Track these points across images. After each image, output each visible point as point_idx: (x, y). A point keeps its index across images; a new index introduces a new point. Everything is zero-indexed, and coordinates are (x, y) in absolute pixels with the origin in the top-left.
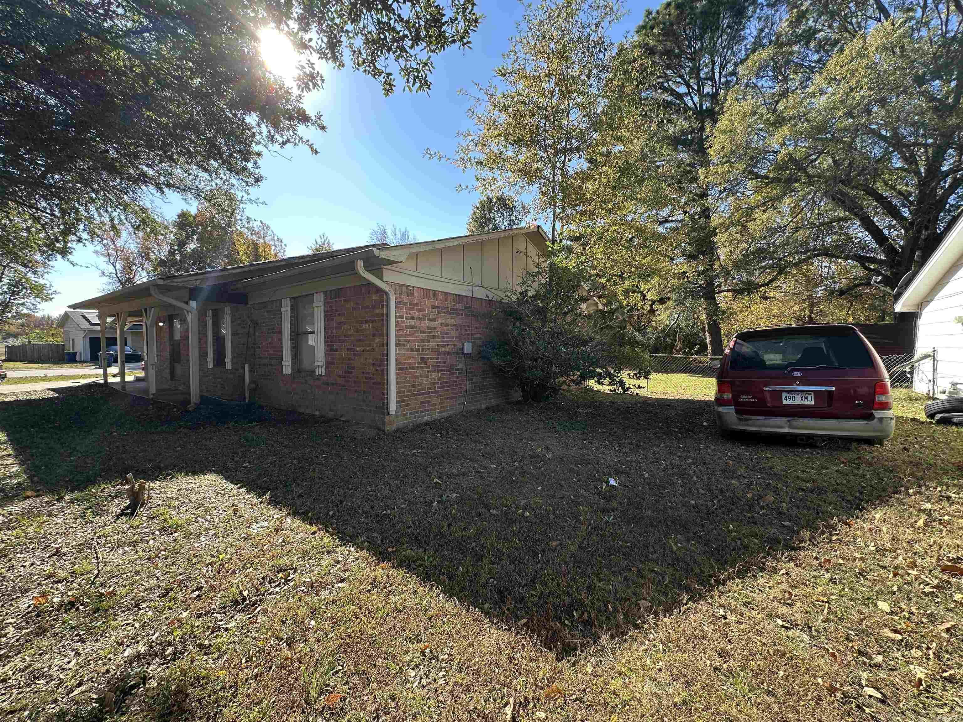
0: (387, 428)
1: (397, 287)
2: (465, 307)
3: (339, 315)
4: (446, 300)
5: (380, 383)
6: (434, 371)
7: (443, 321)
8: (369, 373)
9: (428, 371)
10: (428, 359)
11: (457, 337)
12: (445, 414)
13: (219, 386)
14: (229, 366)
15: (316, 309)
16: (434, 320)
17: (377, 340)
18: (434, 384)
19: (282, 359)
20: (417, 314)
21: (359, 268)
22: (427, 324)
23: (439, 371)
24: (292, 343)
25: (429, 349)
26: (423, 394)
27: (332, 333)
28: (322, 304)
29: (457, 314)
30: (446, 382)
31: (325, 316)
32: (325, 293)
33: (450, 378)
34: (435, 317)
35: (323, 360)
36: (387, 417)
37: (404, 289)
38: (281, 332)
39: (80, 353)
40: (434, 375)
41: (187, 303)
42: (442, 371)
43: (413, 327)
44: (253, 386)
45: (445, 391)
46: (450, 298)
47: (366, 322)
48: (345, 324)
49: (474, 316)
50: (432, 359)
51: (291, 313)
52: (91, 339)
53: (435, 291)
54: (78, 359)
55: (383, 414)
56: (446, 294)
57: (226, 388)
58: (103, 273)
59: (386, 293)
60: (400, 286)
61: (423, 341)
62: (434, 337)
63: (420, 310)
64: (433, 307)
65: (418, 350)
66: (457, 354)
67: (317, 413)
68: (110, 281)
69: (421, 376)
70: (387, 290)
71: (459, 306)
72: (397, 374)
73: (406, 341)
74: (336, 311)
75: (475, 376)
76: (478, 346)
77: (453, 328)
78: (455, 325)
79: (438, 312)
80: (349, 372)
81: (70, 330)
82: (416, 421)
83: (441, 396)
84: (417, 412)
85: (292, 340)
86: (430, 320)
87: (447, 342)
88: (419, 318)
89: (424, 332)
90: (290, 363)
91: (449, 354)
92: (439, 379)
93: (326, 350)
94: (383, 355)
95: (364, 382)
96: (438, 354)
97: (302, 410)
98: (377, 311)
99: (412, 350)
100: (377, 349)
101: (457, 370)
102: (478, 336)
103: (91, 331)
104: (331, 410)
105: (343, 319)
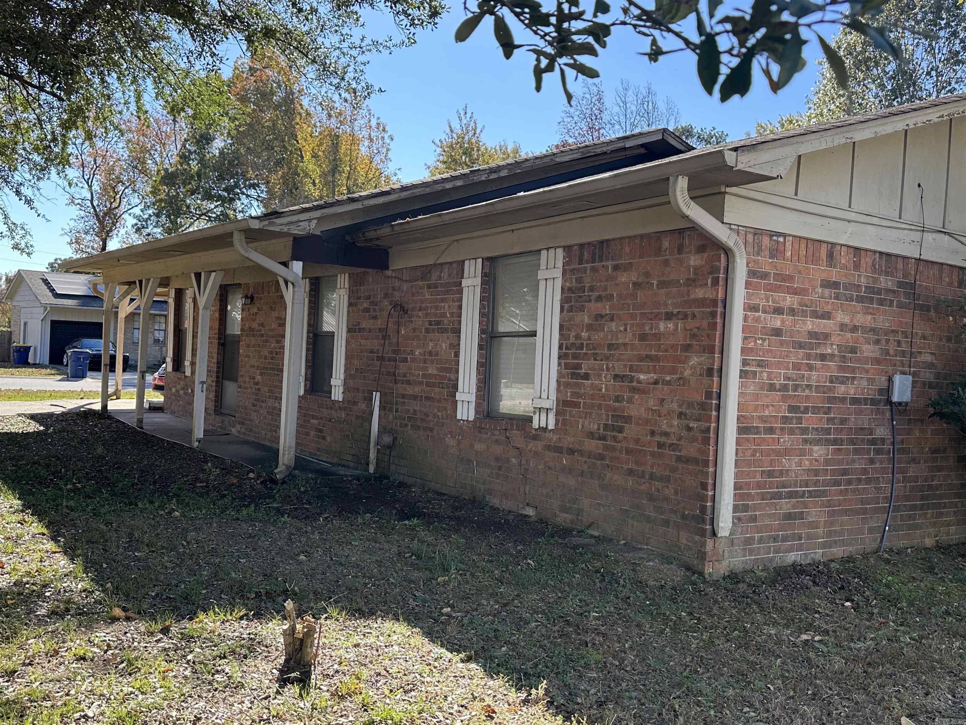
0: (708, 570)
1: (750, 237)
2: (900, 284)
3: (599, 299)
4: (857, 266)
5: (696, 461)
6: (818, 442)
7: (847, 320)
8: (666, 434)
9: (805, 441)
10: (807, 409)
11: (877, 361)
12: (838, 552)
13: (312, 433)
14: (337, 394)
15: (542, 284)
16: (827, 316)
17: (694, 360)
18: (816, 472)
19: (456, 387)
20: (789, 300)
21: (678, 193)
22: (810, 324)
23: (828, 442)
24: (480, 356)
25: (809, 387)
26: (790, 495)
27: (578, 337)
28: (558, 273)
29: (881, 302)
30: (845, 472)
31: (564, 301)
32: (567, 249)
33: (853, 461)
34: (828, 308)
35: (553, 396)
36: (710, 543)
37: (766, 241)
38: (457, 331)
39: (35, 349)
40: (818, 451)
41: (285, 264)
42: (835, 442)
43: (777, 332)
44: (387, 439)
45: (841, 492)
46: (867, 260)
47: (669, 316)
48: (612, 320)
49: (921, 307)
50: (816, 410)
51: (483, 291)
52: (53, 323)
53: (833, 244)
54: (31, 360)
55: (703, 533)
56: (857, 249)
57: (328, 439)
58: (72, 201)
59: (728, 252)
60: (758, 232)
61: (797, 367)
62: (823, 357)
63: (795, 292)
64: (827, 284)
65: (784, 388)
66: (873, 402)
67: (530, 512)
68: (82, 213)
69: (787, 452)
70: (730, 244)
71: (885, 282)
72: (738, 442)
73: (760, 364)
74: (592, 289)
75: (913, 460)
76: (924, 383)
77: (871, 336)
78: (873, 330)
79: (837, 298)
80: (614, 428)
81: (22, 304)
82: (771, 560)
83: (829, 504)
84: (775, 539)
85: (480, 347)
86: (815, 315)
87: (853, 370)
88: (792, 311)
89: (801, 346)
90: (473, 398)
91: (855, 401)
92: (827, 462)
93: (560, 375)
94: (709, 395)
95: (653, 454)
96: (831, 400)
97: (495, 502)
98: (699, 293)
99: (772, 387)
100: (693, 380)
101: (873, 442)
102: (928, 358)
103: (55, 309)
104: (564, 509)
105: (606, 308)
